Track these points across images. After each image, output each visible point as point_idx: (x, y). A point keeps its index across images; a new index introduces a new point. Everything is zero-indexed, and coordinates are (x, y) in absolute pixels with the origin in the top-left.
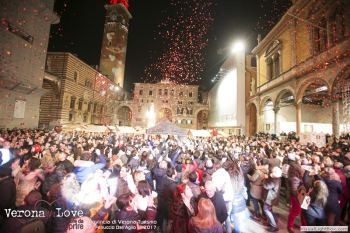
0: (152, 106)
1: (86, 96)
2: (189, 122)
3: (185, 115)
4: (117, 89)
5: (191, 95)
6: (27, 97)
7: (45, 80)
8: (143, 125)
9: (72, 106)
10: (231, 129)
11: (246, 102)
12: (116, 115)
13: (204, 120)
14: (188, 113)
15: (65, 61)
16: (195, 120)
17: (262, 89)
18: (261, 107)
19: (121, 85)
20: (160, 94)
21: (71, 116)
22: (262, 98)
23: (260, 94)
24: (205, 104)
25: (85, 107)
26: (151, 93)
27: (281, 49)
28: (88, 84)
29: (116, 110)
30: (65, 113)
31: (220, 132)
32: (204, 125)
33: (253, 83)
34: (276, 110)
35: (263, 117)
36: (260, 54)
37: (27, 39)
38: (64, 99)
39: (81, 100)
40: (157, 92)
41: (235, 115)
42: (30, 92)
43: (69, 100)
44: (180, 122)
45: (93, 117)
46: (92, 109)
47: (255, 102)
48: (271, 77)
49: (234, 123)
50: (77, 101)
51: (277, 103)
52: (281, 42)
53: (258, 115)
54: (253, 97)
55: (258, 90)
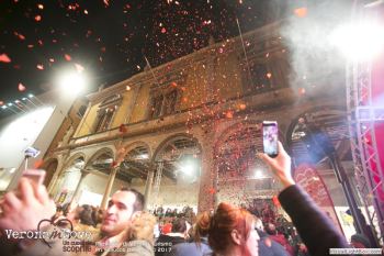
11: (46, 154)
17: (79, 142)
18: (65, 166)
22: (73, 153)
23: (72, 148)
27: (119, 105)
33: (69, 133)
34: (84, 173)
35: (61, 181)
36: (94, 102)
47: (60, 157)
48: (96, 130)
51: (89, 162)
52: (122, 98)
53: (55, 176)
54: (60, 149)
55: (71, 142)
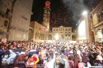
0: (57, 34)
1: (40, 32)
2: (69, 38)
3: (68, 36)
4: (48, 30)
5: (69, 30)
6: (26, 33)
7: (30, 29)
8: (55, 40)
9: (36, 35)
10: (84, 40)
11: (89, 31)
12: (47, 37)
13: (74, 38)
14: (69, 36)
15: (34, 23)
16: (71, 38)
17: (96, 26)
18: (96, 32)
19: (49, 29)
20: (60, 30)
21: (36, 37)
23: (95, 28)
24: (74, 32)
25: (39, 35)
26: (57, 30)
28: (40, 29)
29: (47, 36)
30: (34, 37)
31: (80, 41)
32: (75, 39)
33: (92, 24)
35: (97, 36)
36: (94, 14)
37: (26, 19)
39: (38, 33)
40: (59, 30)
41: (85, 36)
42: (26, 32)
43: (35, 33)
44: (66, 38)
45: (41, 37)
46: (41, 35)
47: (93, 31)
48: (99, 21)
49: (85, 38)
50: (37, 33)
53: (95, 35)
54: (92, 29)
55: (94, 26)
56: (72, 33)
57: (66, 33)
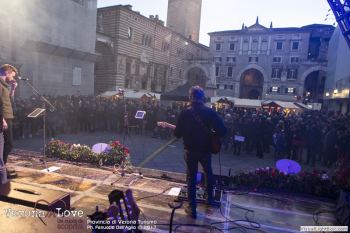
1: (144, 57)
2: (291, 90)
3: (284, 78)
5: (296, 46)
7: (98, 43)
9: (128, 70)
14: (289, 76)
15: (117, 17)
16: (301, 89)
21: (127, 82)
24: (322, 60)
25: (143, 70)
26: (232, 47)
29: (184, 73)
30: (120, 80)
38: (118, 63)
39: (138, 63)
43: (124, 63)
44: (275, 89)
46: (152, 74)
50: (133, 64)
56: (309, 63)
57: (275, 60)
